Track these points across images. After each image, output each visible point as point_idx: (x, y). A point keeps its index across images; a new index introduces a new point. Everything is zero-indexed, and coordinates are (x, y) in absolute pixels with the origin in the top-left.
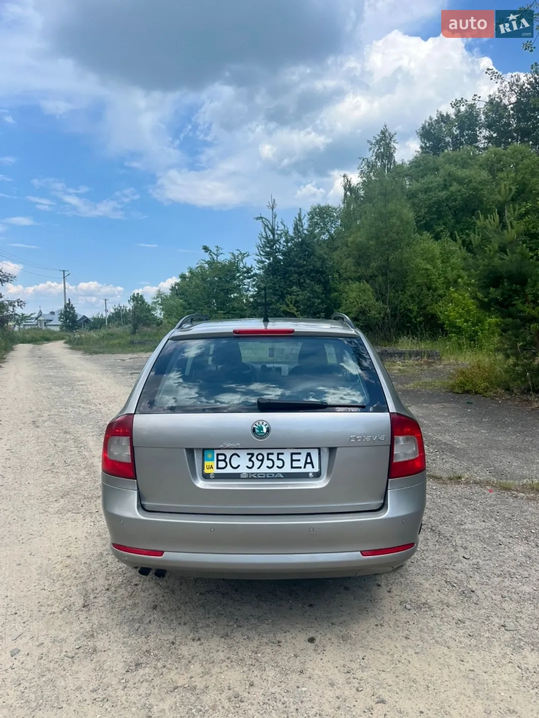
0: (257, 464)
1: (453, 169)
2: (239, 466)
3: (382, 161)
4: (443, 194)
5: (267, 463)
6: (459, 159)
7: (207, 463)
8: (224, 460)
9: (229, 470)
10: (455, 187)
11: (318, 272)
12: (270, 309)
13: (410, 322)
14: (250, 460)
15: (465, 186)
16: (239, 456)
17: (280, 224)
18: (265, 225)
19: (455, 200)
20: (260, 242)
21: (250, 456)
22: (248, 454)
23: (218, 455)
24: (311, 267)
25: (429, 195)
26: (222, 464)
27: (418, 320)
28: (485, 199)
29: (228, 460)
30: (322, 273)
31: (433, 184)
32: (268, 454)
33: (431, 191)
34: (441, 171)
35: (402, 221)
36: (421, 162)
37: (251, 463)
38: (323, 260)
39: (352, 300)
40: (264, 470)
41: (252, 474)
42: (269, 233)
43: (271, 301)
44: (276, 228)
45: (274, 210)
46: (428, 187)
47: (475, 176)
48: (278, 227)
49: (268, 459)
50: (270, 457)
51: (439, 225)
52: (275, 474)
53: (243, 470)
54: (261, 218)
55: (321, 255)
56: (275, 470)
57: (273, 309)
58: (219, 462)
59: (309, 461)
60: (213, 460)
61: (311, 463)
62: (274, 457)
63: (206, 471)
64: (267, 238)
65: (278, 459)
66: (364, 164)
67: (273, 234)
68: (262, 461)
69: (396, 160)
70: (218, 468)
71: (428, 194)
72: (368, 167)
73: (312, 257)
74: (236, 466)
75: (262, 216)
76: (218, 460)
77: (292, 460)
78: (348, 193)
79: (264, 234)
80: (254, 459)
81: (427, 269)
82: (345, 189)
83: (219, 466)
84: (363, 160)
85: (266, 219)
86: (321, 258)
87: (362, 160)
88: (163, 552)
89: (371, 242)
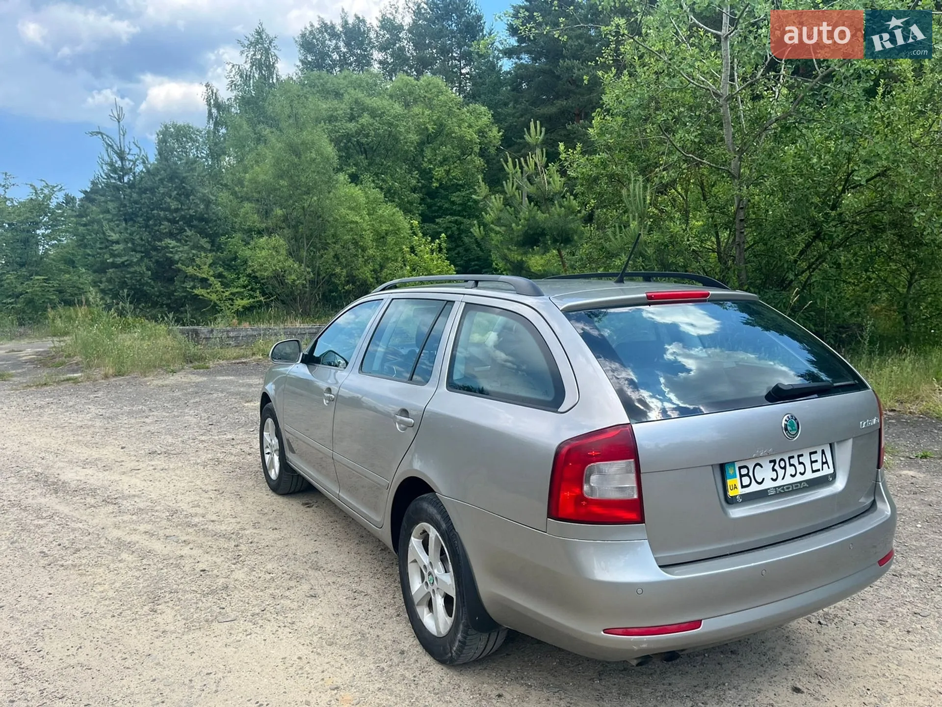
0: (781, 472)
1: (360, 95)
2: (764, 479)
3: (261, 72)
4: (352, 126)
5: (790, 470)
6: (364, 84)
7: (730, 482)
8: (747, 475)
9: (754, 487)
10: (365, 119)
11: (201, 219)
12: (129, 273)
13: (336, 290)
14: (774, 470)
15: (377, 119)
16: (762, 467)
17: (132, 146)
18: (108, 145)
19: (367, 136)
20: (101, 171)
21: (773, 464)
22: (771, 462)
23: (740, 468)
24: (191, 212)
25: (335, 126)
26: (746, 481)
27: (346, 288)
28: (402, 138)
29: (751, 474)
30: (207, 221)
31: (338, 112)
32: (790, 458)
33: (336, 120)
34: (346, 96)
35: (322, 154)
36: (317, 81)
37: (775, 472)
38: (208, 203)
39: (261, 261)
40: (789, 480)
41: (779, 487)
42: (115, 158)
43: (132, 262)
44: (127, 150)
45: (121, 122)
46: (332, 116)
47: (388, 108)
48: (130, 150)
49: (791, 465)
50: (792, 461)
51: (349, 165)
52: (800, 482)
53: (768, 484)
54: (102, 134)
55: (204, 195)
56: (799, 478)
57: (135, 272)
58: (743, 478)
59: (824, 460)
60: (736, 477)
61: (826, 463)
62: (794, 461)
63: (731, 493)
64: (112, 164)
65: (800, 463)
66: (234, 72)
67: (122, 159)
68: (784, 468)
69: (280, 73)
70: (743, 487)
71: (334, 123)
72: (241, 76)
73: (191, 197)
74: (760, 481)
75: (101, 131)
76: (741, 476)
77: (812, 462)
78: (214, 111)
79: (106, 158)
80: (777, 467)
81: (357, 222)
82: (209, 105)
83: (744, 484)
84: (233, 66)
85: (107, 136)
86: (205, 200)
87: (230, 66)
88: (701, 621)
89: (282, 182)
